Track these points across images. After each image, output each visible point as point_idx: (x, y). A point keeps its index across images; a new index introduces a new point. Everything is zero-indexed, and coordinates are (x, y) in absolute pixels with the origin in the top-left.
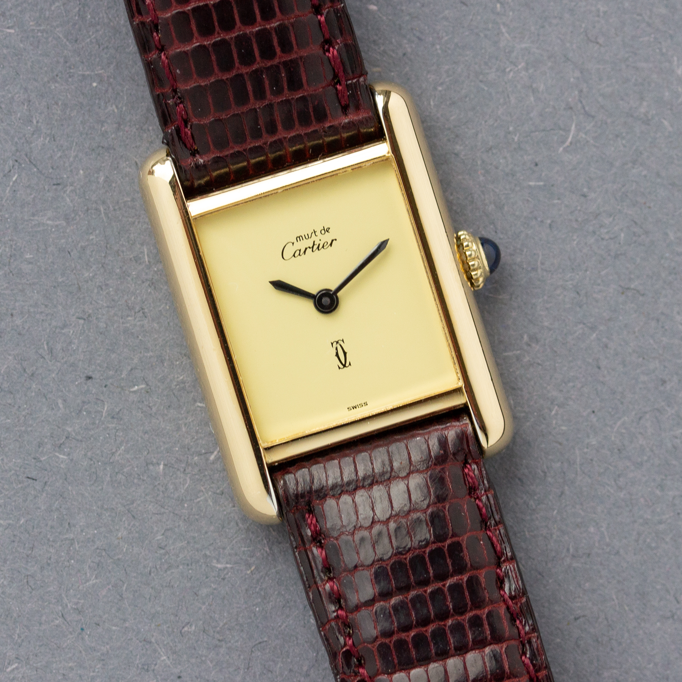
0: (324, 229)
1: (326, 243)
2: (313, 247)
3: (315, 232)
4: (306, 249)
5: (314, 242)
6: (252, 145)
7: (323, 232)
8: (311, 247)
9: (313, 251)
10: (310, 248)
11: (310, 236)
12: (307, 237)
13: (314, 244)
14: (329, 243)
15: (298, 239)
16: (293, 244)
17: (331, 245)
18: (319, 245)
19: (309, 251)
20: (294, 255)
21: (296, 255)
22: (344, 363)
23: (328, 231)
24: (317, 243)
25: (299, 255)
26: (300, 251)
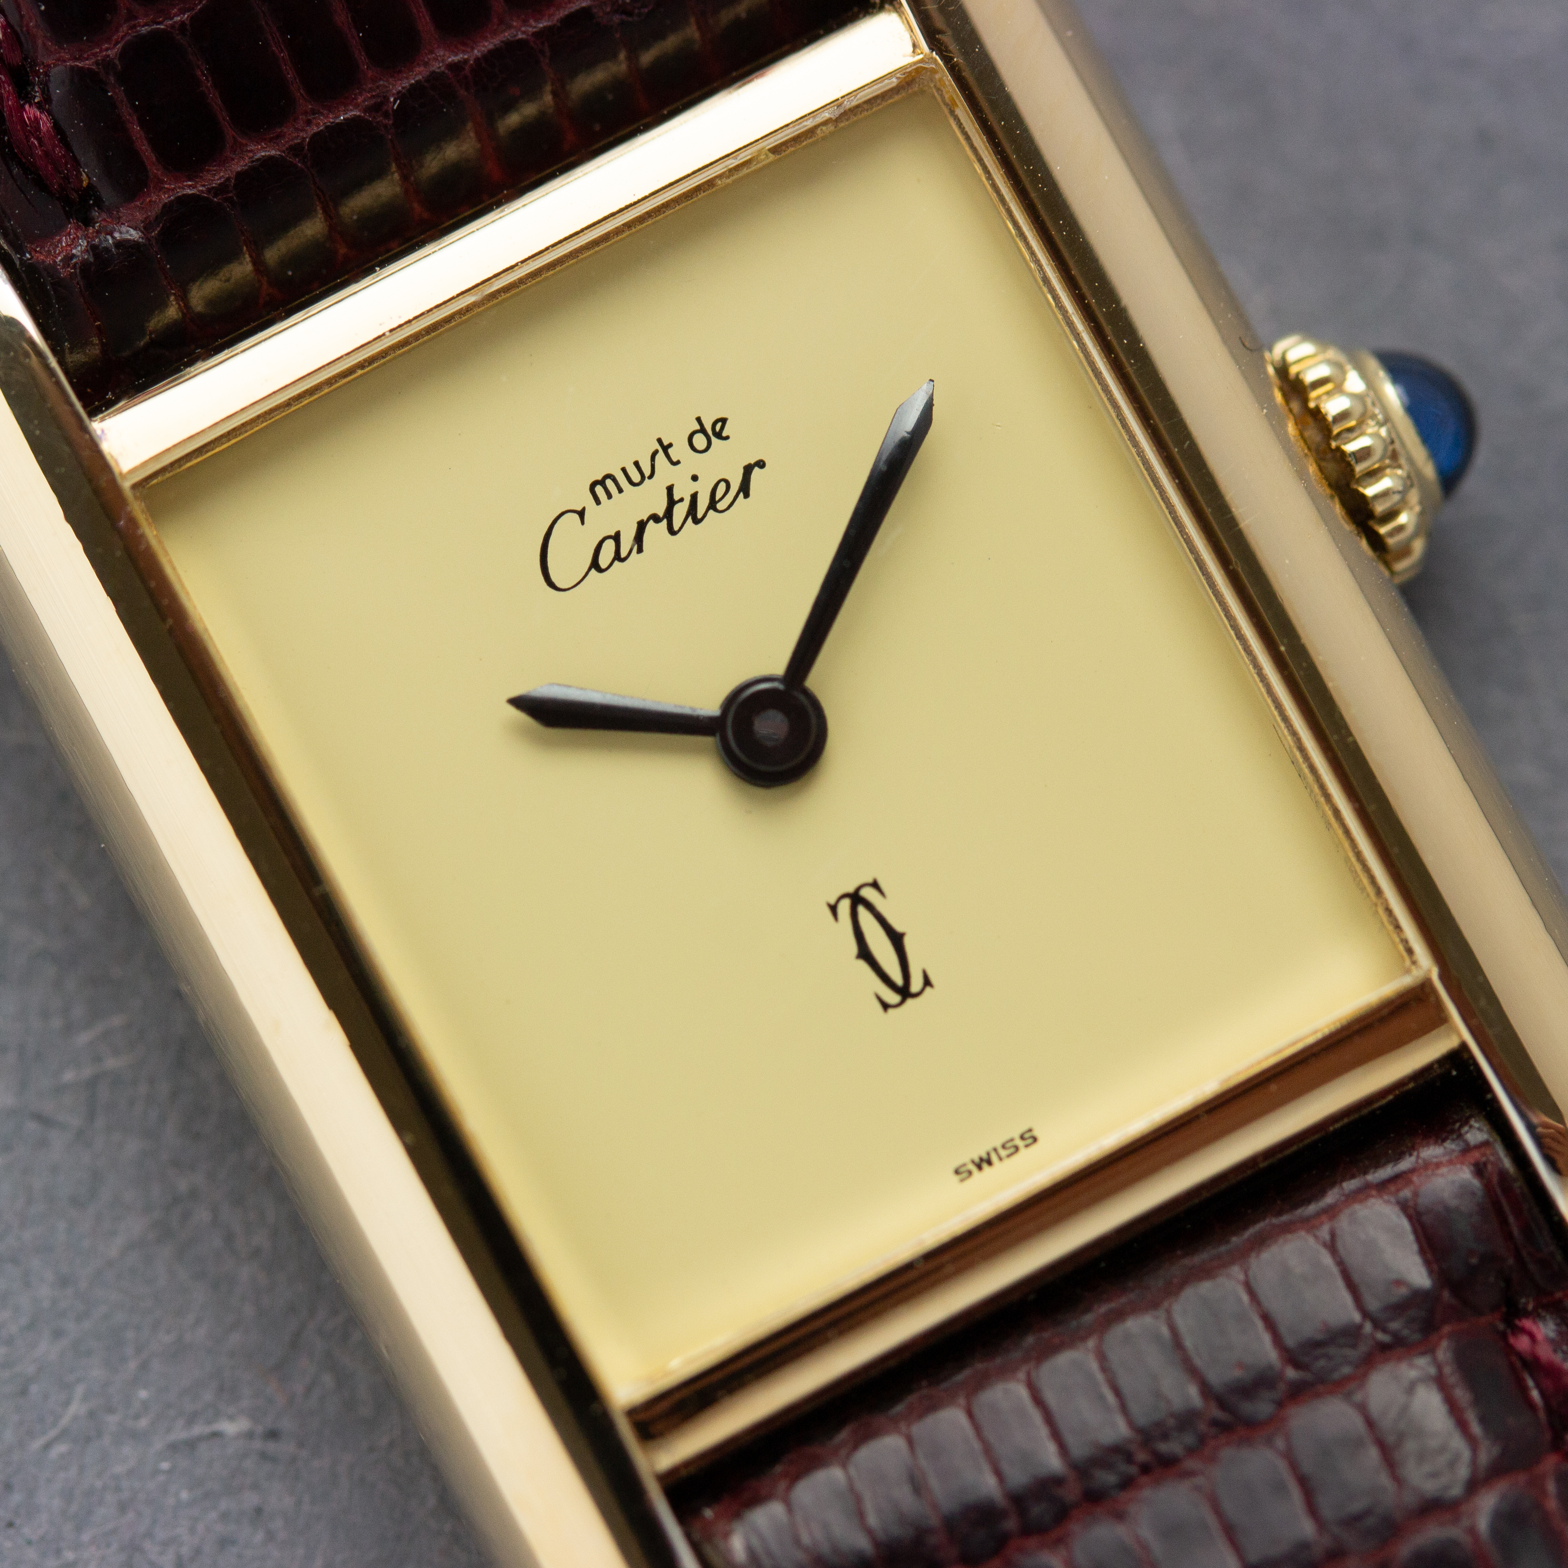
0: (703, 430)
1: (722, 487)
2: (669, 514)
3: (666, 448)
4: (642, 526)
5: (670, 489)
6: (321, 123)
7: (700, 441)
8: (661, 514)
9: (672, 532)
10: (655, 518)
11: (647, 472)
12: (636, 478)
13: (671, 503)
14: (735, 487)
15: (599, 489)
16: (581, 514)
17: (745, 489)
18: (694, 497)
19: (655, 532)
20: (595, 564)
21: (603, 562)
22: (899, 980)
23: (719, 435)
24: (683, 492)
25: (618, 557)
26: (617, 537)
